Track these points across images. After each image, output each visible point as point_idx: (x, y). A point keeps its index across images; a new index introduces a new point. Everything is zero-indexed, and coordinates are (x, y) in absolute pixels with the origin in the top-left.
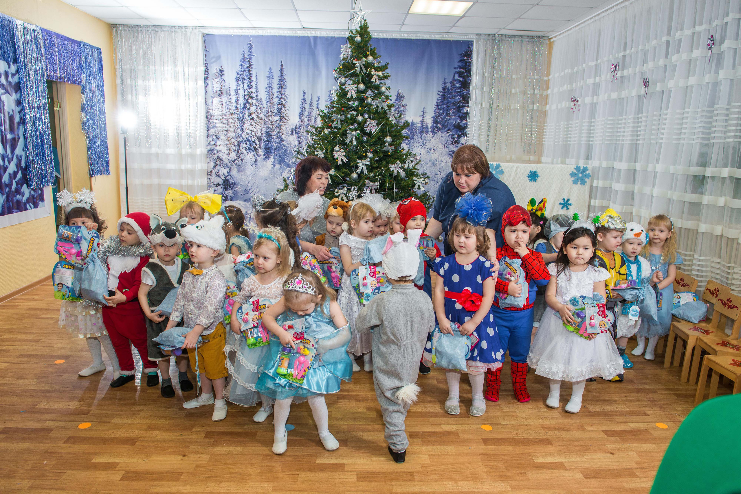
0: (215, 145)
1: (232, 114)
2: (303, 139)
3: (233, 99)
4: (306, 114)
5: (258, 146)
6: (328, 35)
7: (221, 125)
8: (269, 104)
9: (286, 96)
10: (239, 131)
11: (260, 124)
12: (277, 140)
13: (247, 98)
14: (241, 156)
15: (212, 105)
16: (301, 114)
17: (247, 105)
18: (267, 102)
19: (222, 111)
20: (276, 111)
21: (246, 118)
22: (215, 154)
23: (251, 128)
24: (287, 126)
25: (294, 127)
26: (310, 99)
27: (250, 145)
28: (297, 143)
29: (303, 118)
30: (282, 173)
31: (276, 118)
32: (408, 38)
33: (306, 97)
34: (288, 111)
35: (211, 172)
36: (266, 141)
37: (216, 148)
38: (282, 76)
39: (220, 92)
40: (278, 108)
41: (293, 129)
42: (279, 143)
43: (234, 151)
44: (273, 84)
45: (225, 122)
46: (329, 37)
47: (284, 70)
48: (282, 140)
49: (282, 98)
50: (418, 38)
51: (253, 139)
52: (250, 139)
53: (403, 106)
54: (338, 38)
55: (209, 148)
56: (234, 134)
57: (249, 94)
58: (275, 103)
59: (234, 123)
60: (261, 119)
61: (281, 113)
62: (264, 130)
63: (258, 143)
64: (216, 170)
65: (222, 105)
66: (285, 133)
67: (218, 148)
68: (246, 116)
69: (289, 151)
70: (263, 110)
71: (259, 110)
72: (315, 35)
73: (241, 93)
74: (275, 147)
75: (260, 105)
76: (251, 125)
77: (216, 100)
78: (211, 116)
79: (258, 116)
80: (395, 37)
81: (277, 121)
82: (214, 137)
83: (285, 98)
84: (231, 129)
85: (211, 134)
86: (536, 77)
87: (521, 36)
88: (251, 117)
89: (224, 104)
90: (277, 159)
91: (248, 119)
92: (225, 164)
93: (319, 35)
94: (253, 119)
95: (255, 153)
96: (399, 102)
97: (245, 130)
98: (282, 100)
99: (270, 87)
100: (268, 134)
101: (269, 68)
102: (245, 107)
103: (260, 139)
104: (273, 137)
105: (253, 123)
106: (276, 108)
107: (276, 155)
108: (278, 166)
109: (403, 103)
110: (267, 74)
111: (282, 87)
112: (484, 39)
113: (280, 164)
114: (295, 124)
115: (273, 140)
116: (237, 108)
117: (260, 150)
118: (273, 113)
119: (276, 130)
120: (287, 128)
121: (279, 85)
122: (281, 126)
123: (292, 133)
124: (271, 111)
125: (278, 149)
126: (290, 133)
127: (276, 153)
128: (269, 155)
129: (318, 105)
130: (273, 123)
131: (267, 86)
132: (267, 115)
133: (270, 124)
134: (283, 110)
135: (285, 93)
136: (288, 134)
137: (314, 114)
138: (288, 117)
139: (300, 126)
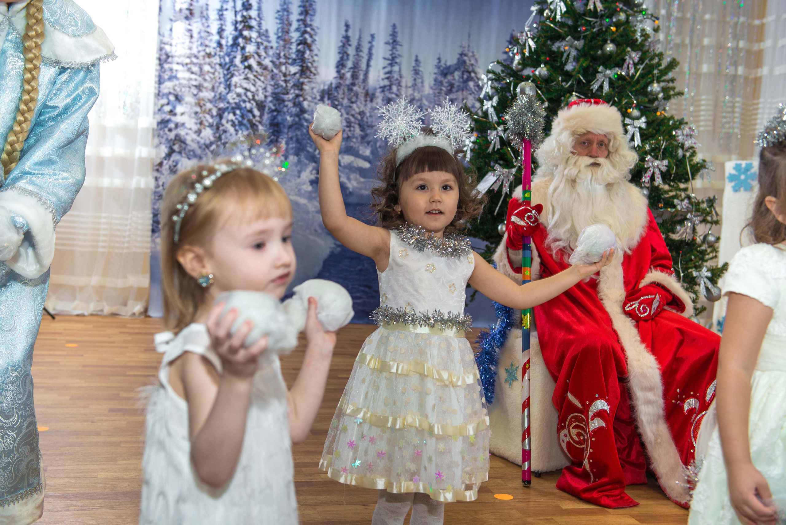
0: (172, 112)
1: (209, 55)
3: (214, 27)
4: (350, 64)
5: (258, 118)
7: (187, 75)
8: (282, 43)
9: (313, 29)
10: (222, 89)
11: (262, 78)
12: (294, 110)
13: (240, 27)
14: (223, 137)
15: (171, 35)
16: (340, 65)
17: (240, 40)
18: (278, 38)
19: (190, 48)
20: (294, 56)
21: (235, 66)
22: (170, 130)
23: (245, 85)
24: (313, 85)
25: (326, 87)
26: (357, 37)
27: (243, 116)
29: (343, 71)
30: (300, 172)
31: (294, 69)
33: (350, 33)
34: (316, 58)
35: (161, 164)
36: (273, 111)
37: (173, 118)
39: (187, 12)
40: (298, 51)
41: (323, 91)
42: (297, 115)
43: (211, 126)
44: (290, 6)
45: (195, 69)
48: (303, 111)
49: (305, 32)
51: (248, 105)
52: (243, 105)
55: (159, 118)
56: (213, 94)
57: (246, 20)
58: (293, 40)
59: (213, 74)
60: (265, 68)
61: (303, 60)
62: (270, 89)
63: (257, 112)
64: (171, 162)
65: (191, 37)
66: (309, 99)
67: (178, 119)
68: (237, 61)
70: (271, 52)
71: (263, 53)
73: (229, 16)
74: (290, 123)
75: (265, 43)
76: (247, 79)
77: (180, 27)
78: (168, 56)
79: (259, 64)
81: (295, 74)
82: (172, 98)
83: (312, 32)
84: (206, 84)
85: (166, 91)
86: (742, 19)
88: (246, 64)
89: (195, 35)
90: (292, 145)
91: (241, 66)
92: (190, 151)
94: (249, 67)
95: (250, 131)
97: (233, 88)
98: (307, 36)
99: (285, 10)
100: (278, 98)
102: (235, 44)
103: (261, 106)
104: (286, 103)
105: (251, 76)
106: (294, 50)
107: (291, 138)
108: (292, 158)
111: (307, 13)
113: (297, 154)
114: (328, 83)
115: (285, 109)
116: (220, 45)
117: (260, 127)
118: (289, 59)
119: (292, 91)
120: (312, 89)
121: (301, 9)
122: (302, 84)
123: (322, 99)
124: (284, 55)
125: (294, 127)
126: (319, 98)
127: (290, 134)
128: (278, 137)
129: (370, 49)
130: (288, 78)
131: (279, 8)
132: (277, 62)
133: (283, 78)
134: (307, 54)
135: (313, 23)
136: (316, 101)
137: (363, 66)
138: (316, 68)
139: (338, 86)
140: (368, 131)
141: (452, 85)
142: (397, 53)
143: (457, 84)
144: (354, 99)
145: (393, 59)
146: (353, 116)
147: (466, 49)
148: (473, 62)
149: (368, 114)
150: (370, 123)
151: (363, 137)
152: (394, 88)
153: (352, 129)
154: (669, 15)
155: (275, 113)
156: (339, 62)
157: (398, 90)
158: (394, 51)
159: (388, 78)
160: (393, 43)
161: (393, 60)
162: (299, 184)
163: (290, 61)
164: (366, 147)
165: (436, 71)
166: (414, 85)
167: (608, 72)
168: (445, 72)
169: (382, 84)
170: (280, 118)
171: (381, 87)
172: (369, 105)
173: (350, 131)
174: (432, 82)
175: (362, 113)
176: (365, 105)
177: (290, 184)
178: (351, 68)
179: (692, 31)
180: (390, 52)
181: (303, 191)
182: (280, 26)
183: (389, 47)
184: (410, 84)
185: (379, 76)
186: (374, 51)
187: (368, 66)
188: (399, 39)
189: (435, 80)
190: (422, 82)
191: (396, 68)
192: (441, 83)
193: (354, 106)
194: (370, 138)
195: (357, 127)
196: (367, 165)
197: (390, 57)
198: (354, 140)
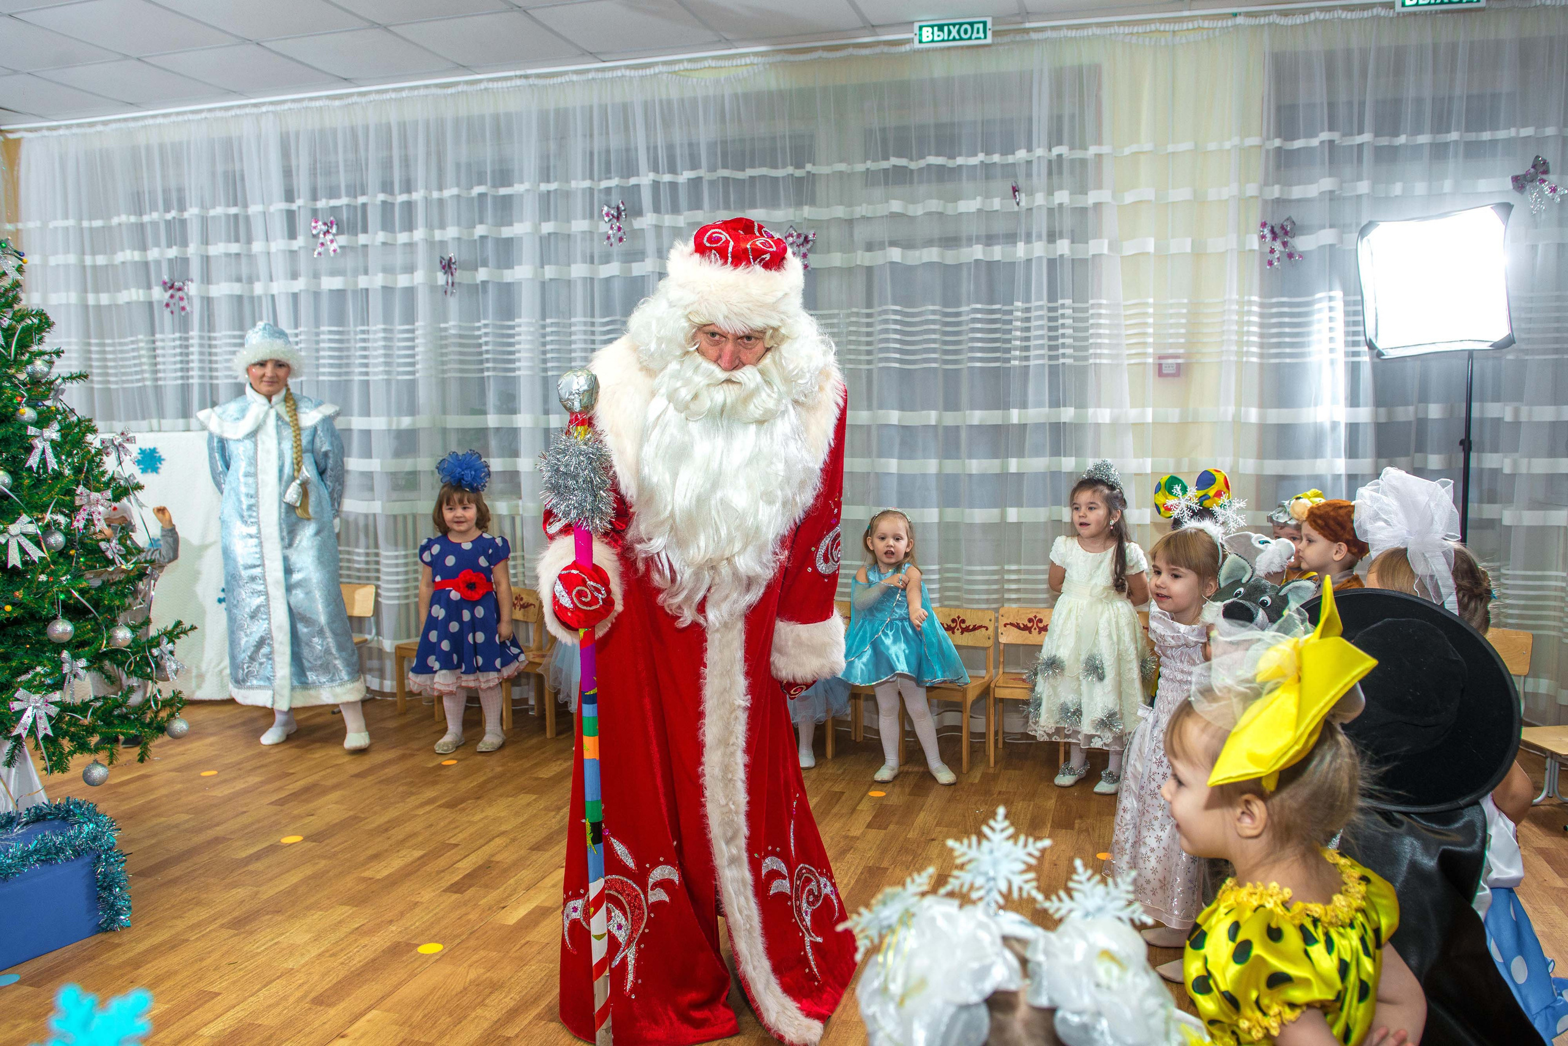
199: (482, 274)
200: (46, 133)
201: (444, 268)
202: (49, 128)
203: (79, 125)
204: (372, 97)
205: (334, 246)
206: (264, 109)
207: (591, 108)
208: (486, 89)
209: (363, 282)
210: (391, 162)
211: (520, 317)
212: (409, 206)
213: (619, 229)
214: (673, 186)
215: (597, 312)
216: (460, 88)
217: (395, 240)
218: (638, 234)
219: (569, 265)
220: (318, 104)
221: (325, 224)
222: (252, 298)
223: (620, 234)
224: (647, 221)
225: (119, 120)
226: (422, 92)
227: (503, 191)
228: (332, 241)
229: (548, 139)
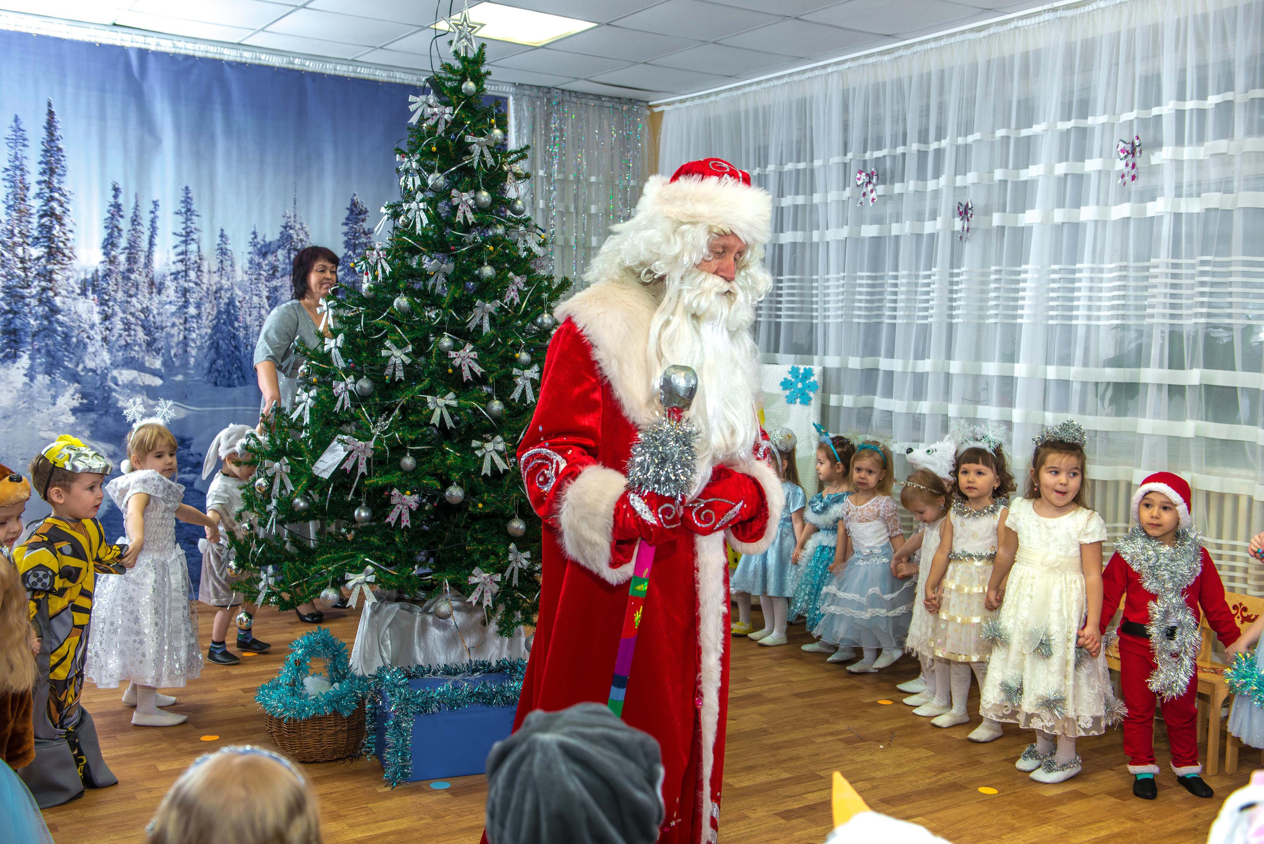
2: (117, 308)
4: (123, 242)
6: (178, 51)
8: (14, 214)
9: (64, 195)
16: (109, 244)
18: (9, 207)
20: (36, 233)
24: (69, 273)
25: (89, 276)
26: (132, 205)
28: (97, 318)
30: (54, 398)
31: (36, 252)
32: (371, 77)
33: (121, 200)
34: (70, 235)
36: (6, 313)
38: (52, 141)
40: (42, 226)
41: (85, 281)
42: (46, 317)
44: (25, 162)
46: (179, 54)
47: (58, 126)
48: (55, 310)
49: (52, 199)
50: (393, 80)
53: (365, 233)
54: (201, 59)
58: (33, 211)
61: (50, 239)
66: (64, 293)
69: (74, 340)
72: (143, 46)
74: (35, 329)
80: (341, 73)
81: (39, 259)
83: (62, 199)
86: (632, 183)
87: (598, 97)
90: (40, 360)
93: (153, 48)
96: (356, 223)
98: (54, 204)
99: (16, 167)
100: (13, 294)
101: (13, 118)
104: (27, 300)
106: (35, 225)
107: (39, 350)
108: (42, 379)
109: (366, 226)
110: (9, 133)
111: (52, 172)
112: (530, 96)
113: (49, 373)
114: (93, 270)
115: (26, 309)
118: (28, 237)
119: (36, 283)
120: (68, 279)
121: (43, 166)
122: (51, 272)
123: (84, 293)
124: (20, 232)
125: (42, 335)
126: (79, 291)
127: (37, 345)
128: (17, 349)
129: (153, 221)
130: (29, 264)
131: (7, 165)
132: (10, 242)
133: (20, 265)
134: (57, 230)
135: (62, 186)
136: (73, 296)
137: (145, 245)
138: (71, 249)
139: (107, 275)
140: (157, 335)
141: (274, 269)
142: (193, 226)
143: (281, 266)
144: (132, 292)
145: (188, 234)
146: (132, 314)
147: (292, 219)
148: (301, 237)
149: (155, 312)
150: (158, 324)
151: (149, 344)
152: (192, 275)
153: (132, 333)
154: (549, 176)
155: (11, 316)
156: (106, 240)
157: (198, 277)
158: (189, 223)
159: (182, 261)
160: (186, 213)
161: (187, 237)
162: (55, 414)
163: (30, 240)
164: (154, 357)
165: (251, 249)
166: (221, 269)
167: (488, 305)
168: (265, 251)
169: (173, 269)
170: (18, 322)
171: (172, 274)
172: (156, 298)
173: (129, 335)
174: (247, 265)
175: (146, 310)
176: (151, 299)
177: (41, 415)
178: (126, 248)
179: (576, 197)
180: (184, 226)
181: (61, 425)
182: (10, 190)
183: (182, 219)
184: (214, 268)
185: (168, 258)
186: (158, 224)
187: (151, 244)
188: (194, 207)
189: (251, 262)
190: (232, 266)
191: (193, 247)
192: (259, 265)
193: (134, 300)
194: (161, 344)
195: (139, 329)
196: (158, 382)
197: (184, 233)
198: (137, 348)
199: (996, 219)
200: (678, 105)
201: (961, 214)
202: (681, 101)
203: (700, 97)
204: (915, 49)
205: (874, 195)
206: (829, 70)
207: (1119, 34)
208: (1016, 28)
209: (895, 229)
210: (928, 110)
211: (1027, 263)
212: (939, 152)
213: (1133, 166)
214: (1201, 113)
215: (1107, 257)
216: (992, 30)
217: (926, 186)
218: (1154, 170)
219: (1078, 207)
220: (871, 60)
221: (867, 175)
222: (811, 244)
223: (1133, 172)
224: (1163, 156)
225: (726, 90)
226: (958, 38)
227: (1025, 132)
228: (872, 191)
229: (1073, 74)
